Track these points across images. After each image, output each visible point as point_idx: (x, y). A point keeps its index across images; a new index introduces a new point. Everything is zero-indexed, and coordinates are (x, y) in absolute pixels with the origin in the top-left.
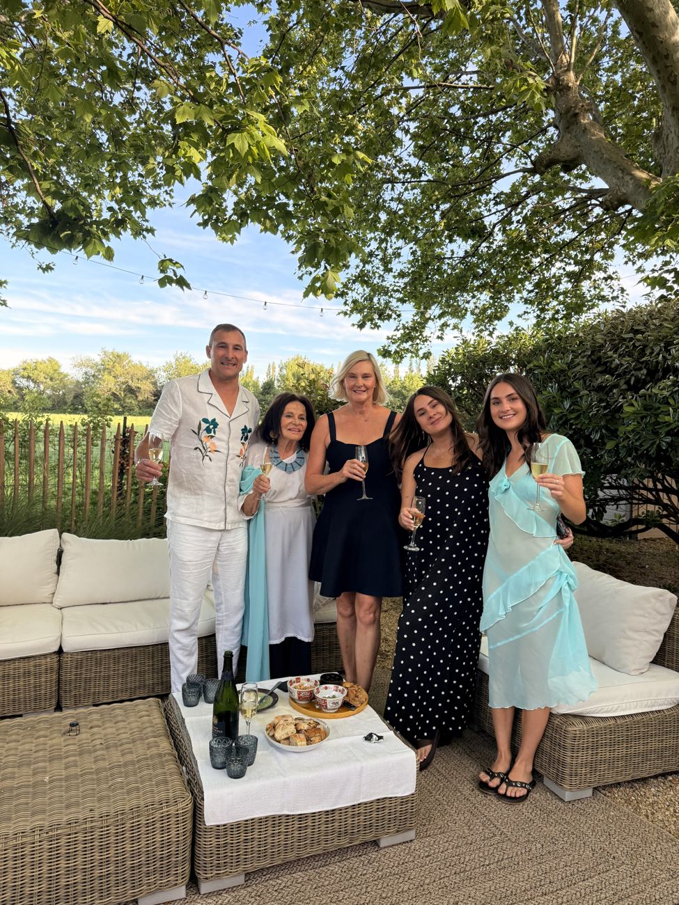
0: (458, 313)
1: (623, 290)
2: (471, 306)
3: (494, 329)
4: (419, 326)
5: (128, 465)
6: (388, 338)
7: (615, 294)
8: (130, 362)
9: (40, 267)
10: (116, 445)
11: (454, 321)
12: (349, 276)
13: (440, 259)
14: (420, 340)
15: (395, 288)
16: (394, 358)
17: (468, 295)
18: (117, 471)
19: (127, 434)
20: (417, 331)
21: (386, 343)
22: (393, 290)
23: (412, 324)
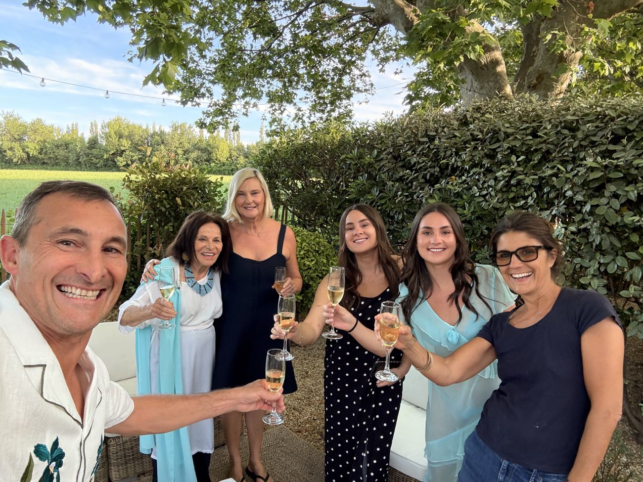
0: (256, 94)
1: (372, 85)
2: (265, 90)
3: (284, 109)
4: (228, 104)
6: (204, 113)
7: (367, 88)
11: (254, 101)
13: (242, 50)
14: (229, 115)
15: (207, 72)
16: (209, 129)
17: (263, 81)
20: (226, 108)
21: (202, 116)
22: (205, 73)
23: (222, 102)
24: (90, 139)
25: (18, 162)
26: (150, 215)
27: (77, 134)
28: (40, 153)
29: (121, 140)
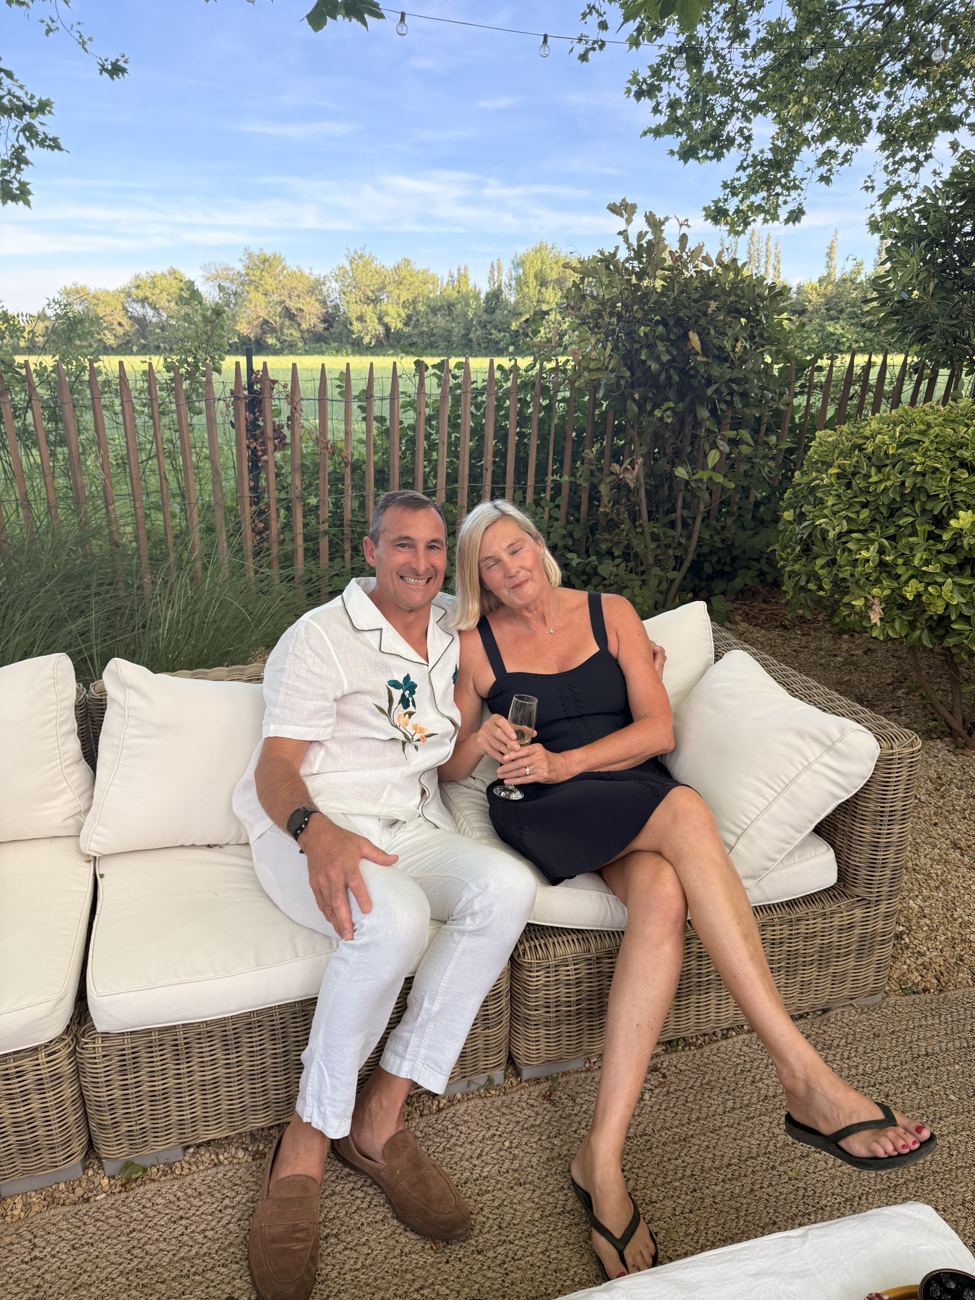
0: (854, 132)
2: (875, 116)
5: (265, 452)
6: (725, 186)
8: (284, 268)
9: (103, 69)
10: (236, 410)
11: (845, 148)
12: (664, 51)
14: (783, 185)
15: (745, 81)
16: (734, 225)
18: (246, 464)
19: (257, 387)
20: (779, 169)
21: (720, 194)
22: (740, 84)
23: (769, 155)
24: (487, 294)
25: (370, 343)
26: (622, 382)
27: (467, 283)
28: (406, 324)
29: (543, 290)
